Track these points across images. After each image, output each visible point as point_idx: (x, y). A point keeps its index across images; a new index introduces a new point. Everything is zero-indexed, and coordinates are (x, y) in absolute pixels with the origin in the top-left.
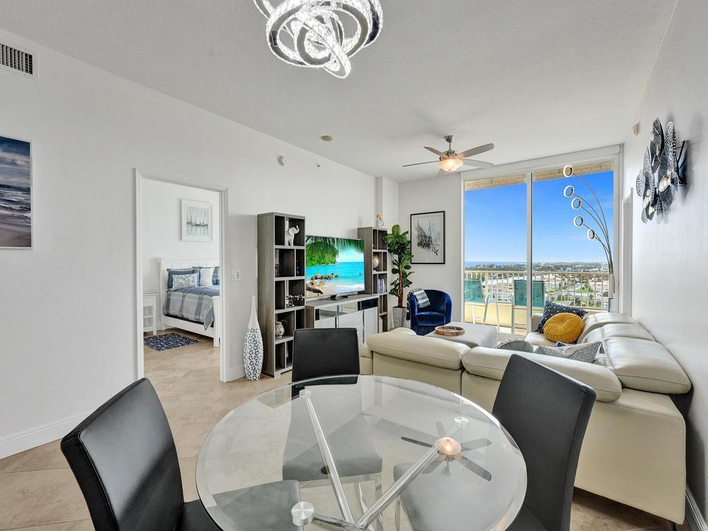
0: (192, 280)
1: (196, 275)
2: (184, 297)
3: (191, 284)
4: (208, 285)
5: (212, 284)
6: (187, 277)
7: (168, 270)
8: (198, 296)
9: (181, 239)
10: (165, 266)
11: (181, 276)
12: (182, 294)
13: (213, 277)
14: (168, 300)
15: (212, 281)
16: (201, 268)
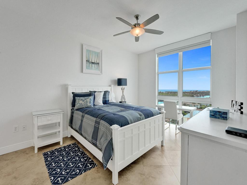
0: (89, 102)
1: (92, 98)
2: (83, 117)
3: (89, 104)
4: (100, 104)
5: (103, 104)
6: (86, 99)
7: (73, 93)
8: (94, 119)
9: (82, 72)
10: (71, 90)
11: (81, 98)
12: (81, 113)
13: (103, 98)
14: (72, 117)
15: (103, 101)
16: (95, 92)
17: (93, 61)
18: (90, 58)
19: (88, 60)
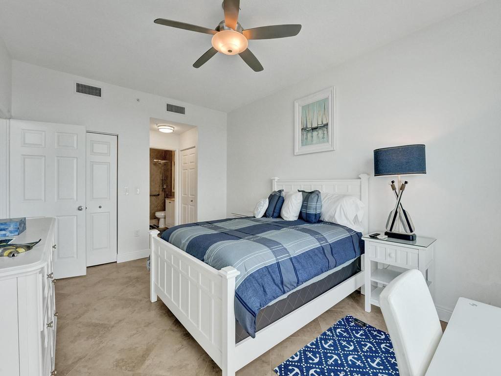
17: (315, 125)
18: (308, 121)
19: (305, 127)
